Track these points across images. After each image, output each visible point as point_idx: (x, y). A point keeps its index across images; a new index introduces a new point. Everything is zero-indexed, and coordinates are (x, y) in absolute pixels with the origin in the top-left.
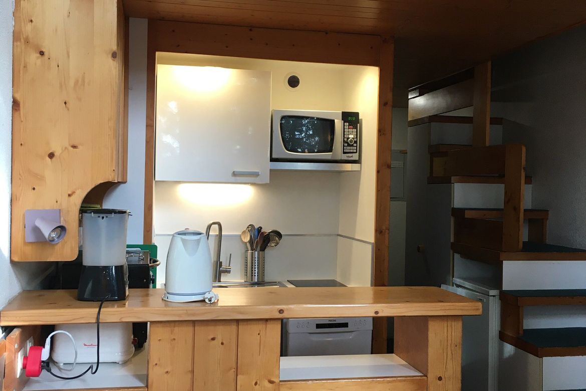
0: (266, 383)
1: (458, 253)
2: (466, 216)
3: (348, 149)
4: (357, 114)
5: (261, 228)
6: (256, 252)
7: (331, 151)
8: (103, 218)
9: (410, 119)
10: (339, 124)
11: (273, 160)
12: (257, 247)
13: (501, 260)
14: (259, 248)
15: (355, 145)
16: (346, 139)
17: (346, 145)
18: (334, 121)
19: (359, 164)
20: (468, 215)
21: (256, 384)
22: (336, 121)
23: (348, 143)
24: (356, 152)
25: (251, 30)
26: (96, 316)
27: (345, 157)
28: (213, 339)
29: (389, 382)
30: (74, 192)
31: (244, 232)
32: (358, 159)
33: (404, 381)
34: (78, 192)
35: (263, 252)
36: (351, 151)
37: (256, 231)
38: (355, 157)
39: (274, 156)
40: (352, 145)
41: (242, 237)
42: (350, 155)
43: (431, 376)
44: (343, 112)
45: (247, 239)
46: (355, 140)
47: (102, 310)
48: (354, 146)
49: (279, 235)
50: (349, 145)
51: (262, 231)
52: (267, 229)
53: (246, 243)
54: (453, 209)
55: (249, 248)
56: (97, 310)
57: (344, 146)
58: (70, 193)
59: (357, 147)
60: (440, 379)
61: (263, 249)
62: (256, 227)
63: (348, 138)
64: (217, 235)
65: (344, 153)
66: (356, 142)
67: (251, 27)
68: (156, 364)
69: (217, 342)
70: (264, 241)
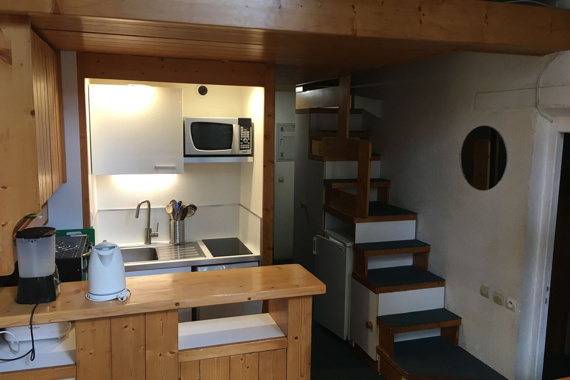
0: (169, 354)
1: (328, 212)
2: (333, 188)
3: (243, 146)
4: (250, 120)
5: (181, 202)
6: (178, 222)
7: (230, 148)
8: (32, 242)
9: (297, 108)
10: (236, 128)
11: (185, 156)
12: (177, 217)
13: (354, 222)
14: (179, 218)
15: (249, 143)
16: (241, 139)
17: (242, 143)
18: (232, 125)
19: (252, 157)
20: (335, 186)
21: (160, 355)
22: (234, 125)
23: (243, 142)
24: (250, 149)
25: (162, 60)
26: (29, 320)
27: (241, 152)
28: (126, 327)
29: (260, 344)
30: (7, 223)
31: (168, 206)
32: (251, 153)
33: (271, 342)
34: (10, 223)
35: (183, 221)
36: (246, 148)
37: (177, 204)
38: (249, 152)
39: (186, 154)
40: (247, 144)
41: (167, 210)
42: (245, 151)
43: (290, 337)
44: (239, 119)
45: (170, 211)
46: (249, 139)
47: (34, 315)
48: (247, 143)
49: (194, 208)
50: (244, 144)
51: (182, 204)
52: (186, 204)
53: (169, 214)
54: (325, 180)
55: (172, 218)
56: (30, 316)
57: (240, 144)
58: (3, 224)
59: (250, 144)
60: (296, 338)
61: (183, 219)
62: (177, 202)
63: (243, 138)
64: (147, 209)
65: (241, 149)
66: (249, 141)
67: (162, 58)
68: (82, 349)
69: (129, 329)
70: (183, 212)
